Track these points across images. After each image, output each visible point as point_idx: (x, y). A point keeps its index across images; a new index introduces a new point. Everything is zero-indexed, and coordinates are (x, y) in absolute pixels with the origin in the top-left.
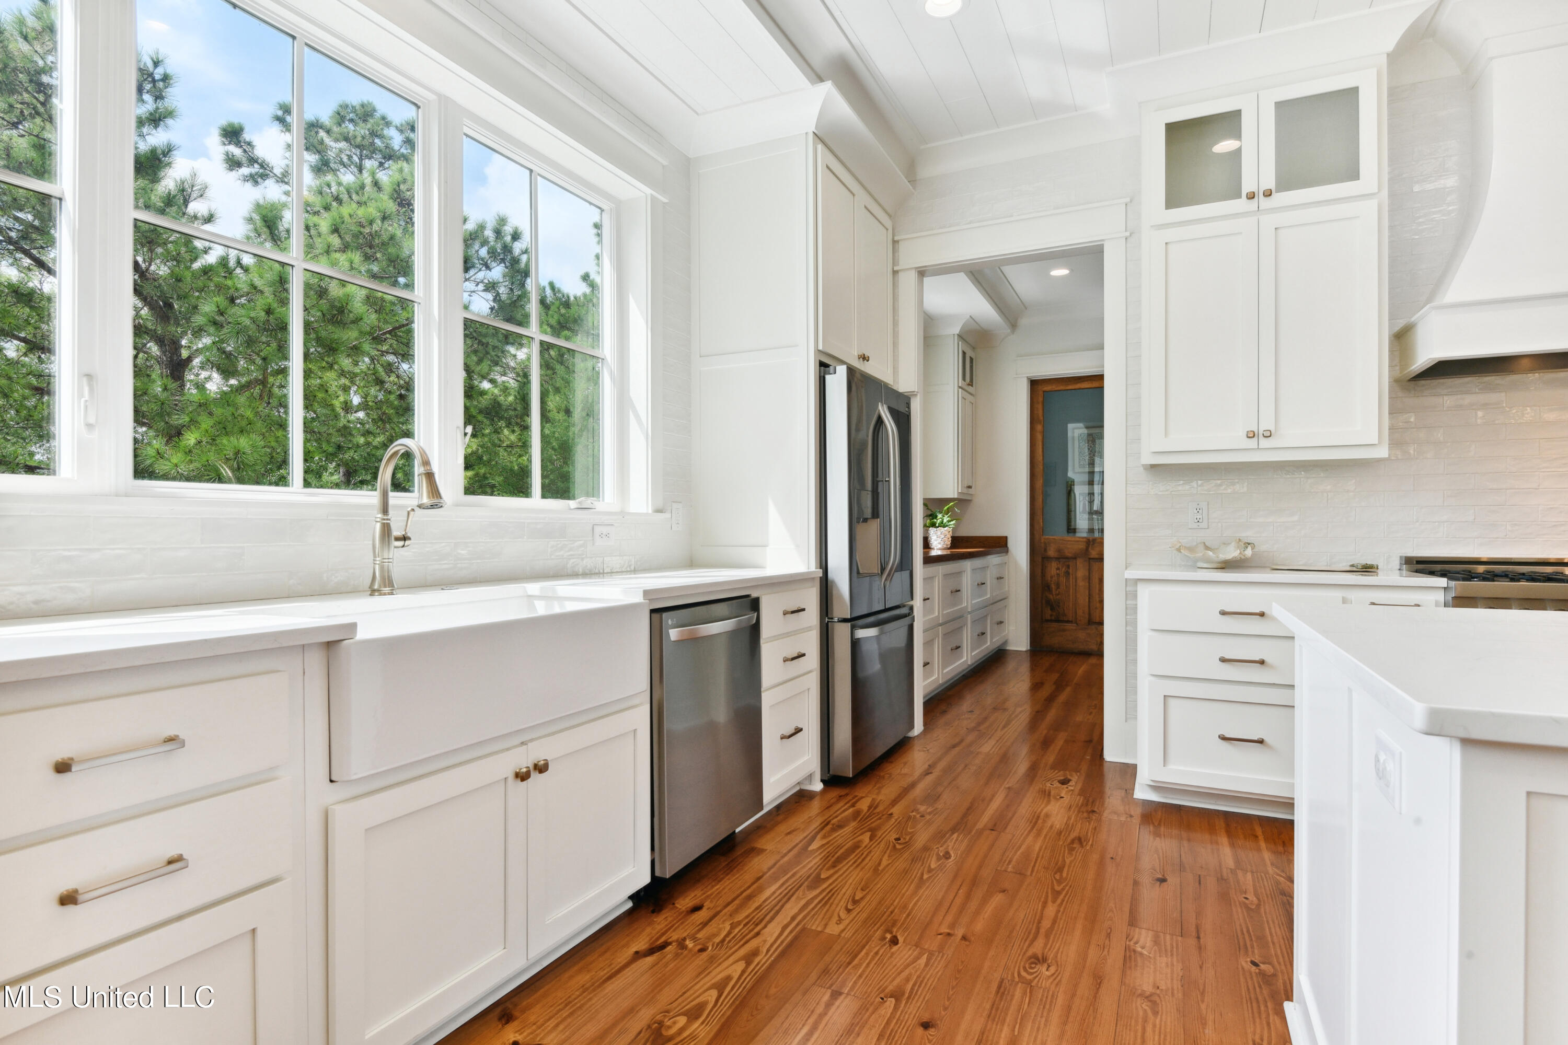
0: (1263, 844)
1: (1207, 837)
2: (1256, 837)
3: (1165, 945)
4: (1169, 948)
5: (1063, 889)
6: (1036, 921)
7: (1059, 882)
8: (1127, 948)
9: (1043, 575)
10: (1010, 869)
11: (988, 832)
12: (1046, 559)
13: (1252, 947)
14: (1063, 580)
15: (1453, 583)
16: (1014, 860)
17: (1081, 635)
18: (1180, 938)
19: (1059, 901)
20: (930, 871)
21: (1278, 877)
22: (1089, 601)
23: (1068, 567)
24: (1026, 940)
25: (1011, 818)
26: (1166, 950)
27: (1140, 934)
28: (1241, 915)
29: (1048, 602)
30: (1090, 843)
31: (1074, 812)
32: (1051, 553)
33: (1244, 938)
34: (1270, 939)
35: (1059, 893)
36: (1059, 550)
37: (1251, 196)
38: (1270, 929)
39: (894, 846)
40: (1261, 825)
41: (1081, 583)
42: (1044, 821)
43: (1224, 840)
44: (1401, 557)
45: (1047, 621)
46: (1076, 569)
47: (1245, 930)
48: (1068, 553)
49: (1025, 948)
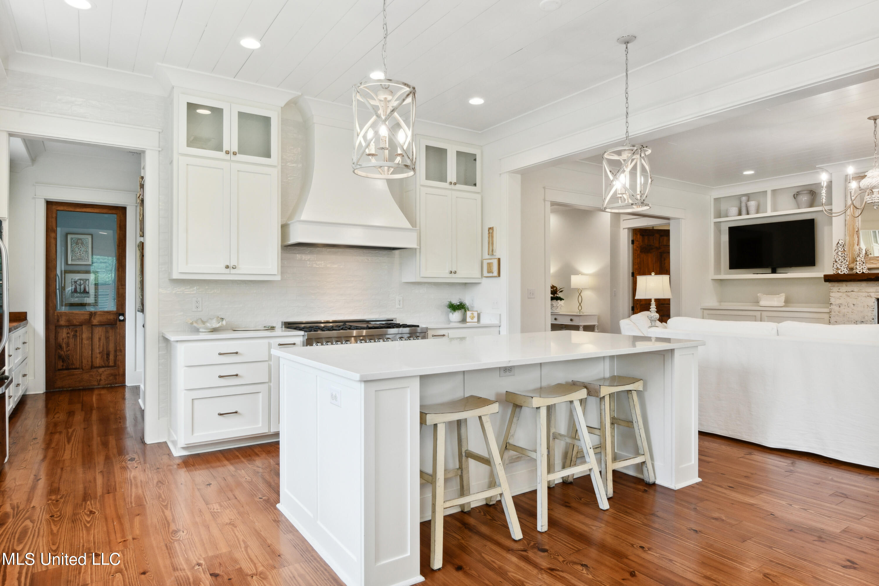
0: (243, 459)
1: (218, 464)
2: (238, 456)
3: (225, 506)
4: (227, 506)
5: (168, 503)
6: (164, 519)
7: (163, 501)
8: (211, 513)
9: (56, 338)
10: (133, 505)
11: (106, 496)
12: (58, 327)
13: (257, 494)
14: (72, 341)
15: (306, 333)
16: (133, 500)
17: (86, 376)
18: (230, 501)
19: (169, 508)
20: (88, 522)
21: (254, 468)
22: (92, 354)
23: (76, 331)
24: (165, 527)
25: (115, 485)
26: (227, 507)
27: (213, 506)
28: (247, 485)
29: (60, 357)
30: (166, 481)
31: (148, 471)
32: (62, 322)
33: (253, 492)
34: (262, 489)
35: (166, 505)
36: (69, 321)
37: (227, 153)
38: (260, 485)
39: (53, 520)
40: (237, 451)
41: (85, 342)
42: (135, 480)
43: (226, 462)
44: (282, 322)
45: (59, 370)
46: (82, 333)
47: (251, 489)
48: (75, 322)
49: (167, 530)
